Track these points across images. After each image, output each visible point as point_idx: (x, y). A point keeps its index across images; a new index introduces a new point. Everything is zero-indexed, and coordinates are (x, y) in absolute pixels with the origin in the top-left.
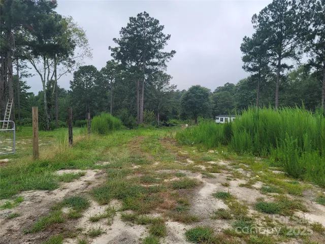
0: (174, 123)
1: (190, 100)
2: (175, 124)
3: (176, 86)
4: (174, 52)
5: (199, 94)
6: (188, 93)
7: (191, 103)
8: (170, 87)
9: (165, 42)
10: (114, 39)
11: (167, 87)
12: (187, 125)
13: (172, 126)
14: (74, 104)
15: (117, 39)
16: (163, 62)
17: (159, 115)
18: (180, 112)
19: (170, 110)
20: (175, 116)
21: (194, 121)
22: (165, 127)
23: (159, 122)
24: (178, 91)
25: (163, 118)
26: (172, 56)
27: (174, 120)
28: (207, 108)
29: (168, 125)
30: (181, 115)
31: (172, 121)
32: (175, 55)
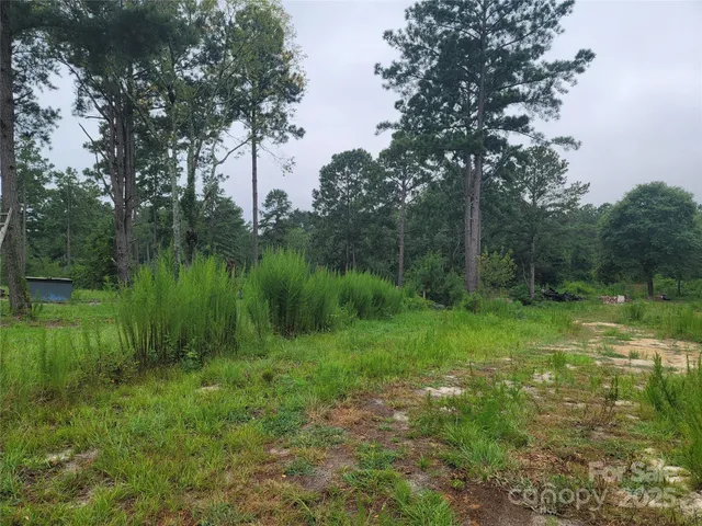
0: (579, 291)
1: (631, 225)
2: (581, 295)
3: (586, 187)
4: (586, 55)
5: (661, 207)
6: (626, 207)
7: (635, 234)
8: (566, 191)
9: (555, 23)
10: (388, 35)
11: (559, 189)
12: (621, 298)
13: (574, 299)
14: (322, 243)
15: (396, 33)
16: (547, 91)
17: (533, 271)
18: (596, 260)
19: (567, 257)
20: (581, 271)
21: (646, 286)
22: (552, 303)
23: (533, 287)
24: (588, 206)
25: (546, 278)
26: (581, 70)
27: (579, 284)
28: (691, 248)
29: (560, 298)
30: (600, 270)
31: (572, 286)
32: (590, 67)
